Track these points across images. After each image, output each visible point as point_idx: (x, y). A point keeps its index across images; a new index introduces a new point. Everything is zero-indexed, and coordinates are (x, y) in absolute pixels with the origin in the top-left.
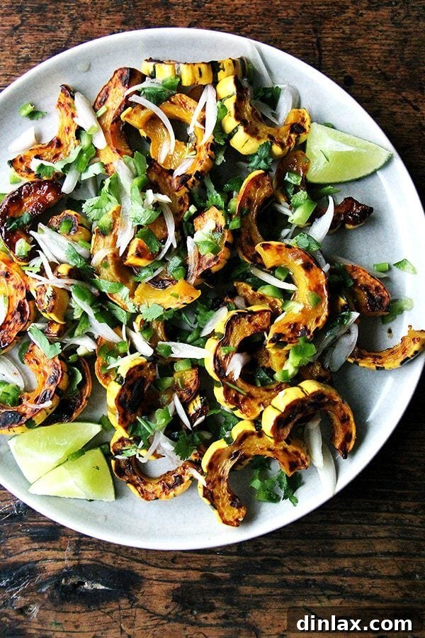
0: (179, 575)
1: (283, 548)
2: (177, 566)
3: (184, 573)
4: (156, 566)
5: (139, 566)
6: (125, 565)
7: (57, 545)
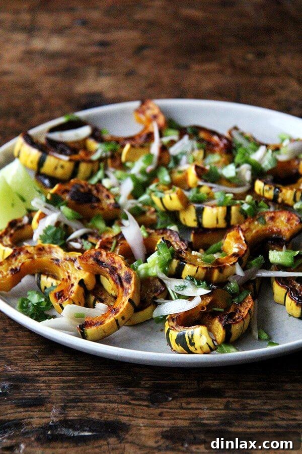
0: (166, 423)
1: (270, 405)
2: (164, 418)
3: (173, 422)
4: (143, 418)
5: (127, 418)
6: (112, 418)
7: (43, 409)
